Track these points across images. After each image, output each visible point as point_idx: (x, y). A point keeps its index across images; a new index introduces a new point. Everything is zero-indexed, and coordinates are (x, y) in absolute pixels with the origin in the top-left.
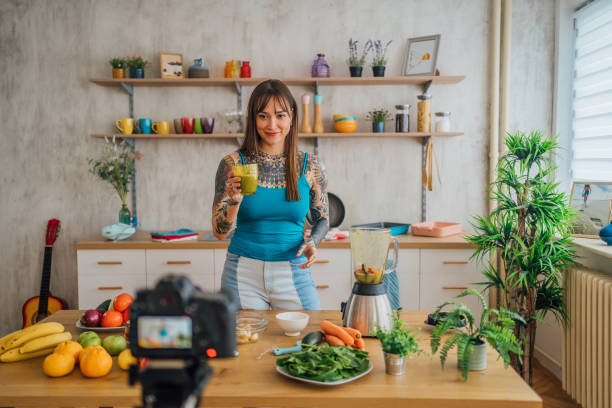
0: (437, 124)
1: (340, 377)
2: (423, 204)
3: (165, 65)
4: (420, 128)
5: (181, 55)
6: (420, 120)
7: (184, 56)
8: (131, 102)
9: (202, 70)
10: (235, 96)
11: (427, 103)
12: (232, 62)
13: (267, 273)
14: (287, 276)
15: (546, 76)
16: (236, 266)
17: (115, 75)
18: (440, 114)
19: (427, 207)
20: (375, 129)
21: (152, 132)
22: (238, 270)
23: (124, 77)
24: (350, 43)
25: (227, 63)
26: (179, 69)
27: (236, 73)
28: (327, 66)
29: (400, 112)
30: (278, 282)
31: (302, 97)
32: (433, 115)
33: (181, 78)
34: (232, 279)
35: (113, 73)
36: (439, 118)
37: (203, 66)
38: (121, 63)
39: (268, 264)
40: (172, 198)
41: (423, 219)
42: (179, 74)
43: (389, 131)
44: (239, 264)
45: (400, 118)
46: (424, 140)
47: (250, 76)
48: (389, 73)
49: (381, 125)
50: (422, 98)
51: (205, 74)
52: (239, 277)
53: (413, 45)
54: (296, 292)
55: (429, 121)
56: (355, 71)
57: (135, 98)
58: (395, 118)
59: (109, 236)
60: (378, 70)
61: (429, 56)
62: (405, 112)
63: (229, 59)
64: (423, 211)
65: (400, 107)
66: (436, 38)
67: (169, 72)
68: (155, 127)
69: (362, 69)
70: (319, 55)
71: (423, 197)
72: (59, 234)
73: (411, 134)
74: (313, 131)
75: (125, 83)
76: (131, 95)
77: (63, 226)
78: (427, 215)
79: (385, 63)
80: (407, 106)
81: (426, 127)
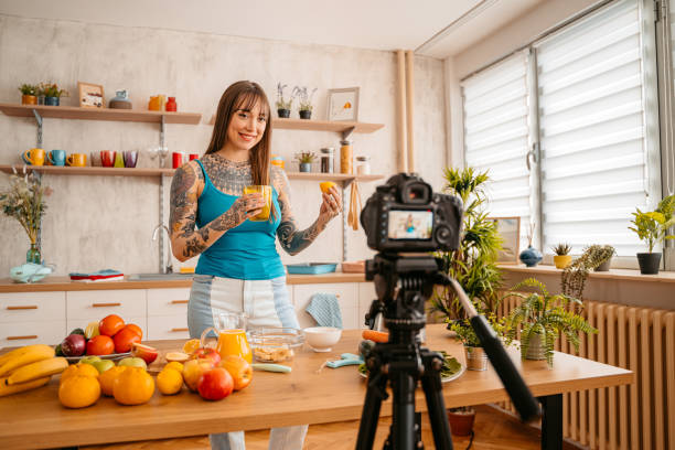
0: (358, 168)
2: (344, 245)
3: (84, 95)
4: (343, 170)
5: (101, 87)
7: (104, 89)
8: (40, 134)
9: (125, 102)
11: (350, 148)
13: (247, 294)
14: (267, 298)
15: (440, 133)
16: (209, 288)
17: (25, 101)
18: (361, 159)
19: (347, 248)
20: (302, 169)
21: (66, 164)
22: (212, 292)
23: (35, 103)
24: (279, 86)
25: (152, 98)
26: (99, 100)
27: (163, 111)
29: (325, 155)
30: (258, 304)
32: (355, 160)
33: (101, 109)
34: (205, 303)
35: (23, 98)
36: (360, 163)
37: (127, 98)
38: (34, 90)
39: (249, 283)
40: (83, 240)
41: (344, 258)
42: (99, 105)
43: (314, 171)
44: (213, 285)
45: (325, 161)
46: (344, 183)
47: (175, 110)
48: (314, 118)
49: (308, 166)
50: (343, 143)
51: (128, 106)
52: (213, 302)
53: (334, 95)
54: (276, 316)
55: (353, 165)
56: (283, 113)
57: (44, 130)
58: (320, 161)
59: (19, 277)
60: (304, 114)
61: (350, 106)
62: (331, 156)
63: (154, 95)
64: (344, 252)
65: (324, 151)
66: (356, 90)
67: (89, 102)
68: (70, 160)
69: (289, 112)
73: (335, 175)
75: (36, 110)
76: (40, 126)
80: (331, 149)
81: (350, 171)
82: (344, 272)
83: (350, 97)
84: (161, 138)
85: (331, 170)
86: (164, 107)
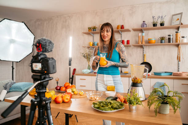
0: (182, 40)
1: (110, 110)
2: (178, 66)
4: (176, 41)
6: (176, 39)
8: (93, 38)
10: (120, 35)
11: (179, 34)
12: (119, 25)
13: (105, 79)
18: (183, 37)
19: (180, 67)
20: (161, 42)
23: (91, 31)
24: (153, 17)
25: (118, 26)
27: (120, 29)
28: (146, 24)
30: (108, 82)
31: (138, 34)
32: (181, 38)
35: (89, 30)
36: (183, 38)
38: (91, 28)
39: (105, 76)
41: (178, 71)
43: (166, 43)
44: (98, 77)
46: (178, 46)
47: (124, 28)
48: (165, 25)
49: (163, 41)
50: (177, 32)
52: (98, 81)
53: (174, 16)
55: (180, 39)
56: (155, 25)
58: (168, 39)
60: (162, 24)
61: (179, 19)
62: (171, 37)
63: (118, 25)
64: (178, 69)
65: (169, 36)
66: (181, 14)
69: (157, 24)
70: (144, 21)
71: (178, 64)
72: (75, 72)
73: (173, 43)
74: (142, 43)
75: (91, 33)
77: (77, 70)
78: (180, 70)
79: (164, 22)
80: (171, 35)
81: (179, 41)
82: (174, 75)
83: (179, 17)
84: (121, 36)
85: (171, 42)
86: (120, 28)
